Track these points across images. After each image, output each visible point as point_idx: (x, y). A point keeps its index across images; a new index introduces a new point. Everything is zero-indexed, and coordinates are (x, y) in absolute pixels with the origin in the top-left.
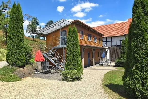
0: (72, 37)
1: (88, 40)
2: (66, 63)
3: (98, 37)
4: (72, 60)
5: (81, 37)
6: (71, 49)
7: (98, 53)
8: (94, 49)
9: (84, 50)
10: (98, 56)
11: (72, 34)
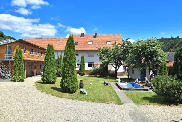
0: (18, 56)
1: (31, 54)
2: (14, 72)
3: (40, 51)
4: (18, 70)
5: (24, 52)
6: (18, 63)
7: (41, 65)
8: (35, 62)
9: (26, 63)
10: (40, 68)
11: (19, 54)
